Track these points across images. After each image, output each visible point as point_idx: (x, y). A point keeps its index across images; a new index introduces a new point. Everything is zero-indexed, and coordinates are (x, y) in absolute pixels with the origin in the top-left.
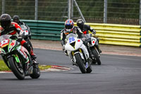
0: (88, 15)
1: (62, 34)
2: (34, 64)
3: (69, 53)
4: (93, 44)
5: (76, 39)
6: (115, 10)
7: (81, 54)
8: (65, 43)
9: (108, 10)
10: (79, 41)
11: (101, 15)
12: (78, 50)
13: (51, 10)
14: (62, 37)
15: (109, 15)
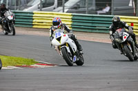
4: (124, 40)
5: (62, 34)
7: (68, 48)
10: (65, 36)
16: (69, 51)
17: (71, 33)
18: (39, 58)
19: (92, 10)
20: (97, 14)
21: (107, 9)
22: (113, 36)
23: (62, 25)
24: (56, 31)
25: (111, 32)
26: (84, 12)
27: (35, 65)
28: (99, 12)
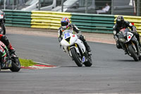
1: (59, 31)
2: (13, 58)
4: (129, 40)
7: (77, 49)
10: (74, 36)
12: (74, 45)
16: (78, 52)
17: (80, 34)
18: (37, 59)
19: (92, 9)
20: (96, 13)
21: (107, 9)
22: (117, 36)
23: (70, 26)
24: (65, 32)
25: (115, 32)
26: (84, 12)
27: (34, 66)
28: (98, 11)
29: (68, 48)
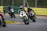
0: (30, 5)
1: (19, 11)
3: (21, 17)
5: (23, 13)
6: (39, 3)
7: (25, 18)
8: (20, 14)
9: (37, 3)
10: (24, 13)
11: (35, 5)
12: (24, 17)
13: (18, 3)
14: (19, 12)
15: (37, 5)
29: (22, 18)
